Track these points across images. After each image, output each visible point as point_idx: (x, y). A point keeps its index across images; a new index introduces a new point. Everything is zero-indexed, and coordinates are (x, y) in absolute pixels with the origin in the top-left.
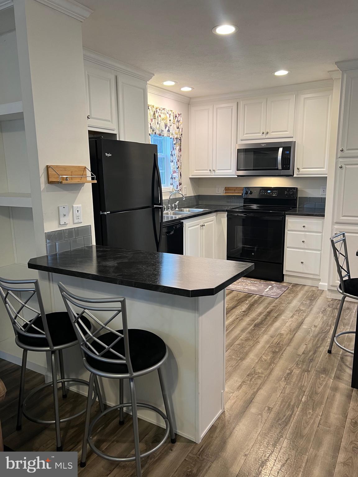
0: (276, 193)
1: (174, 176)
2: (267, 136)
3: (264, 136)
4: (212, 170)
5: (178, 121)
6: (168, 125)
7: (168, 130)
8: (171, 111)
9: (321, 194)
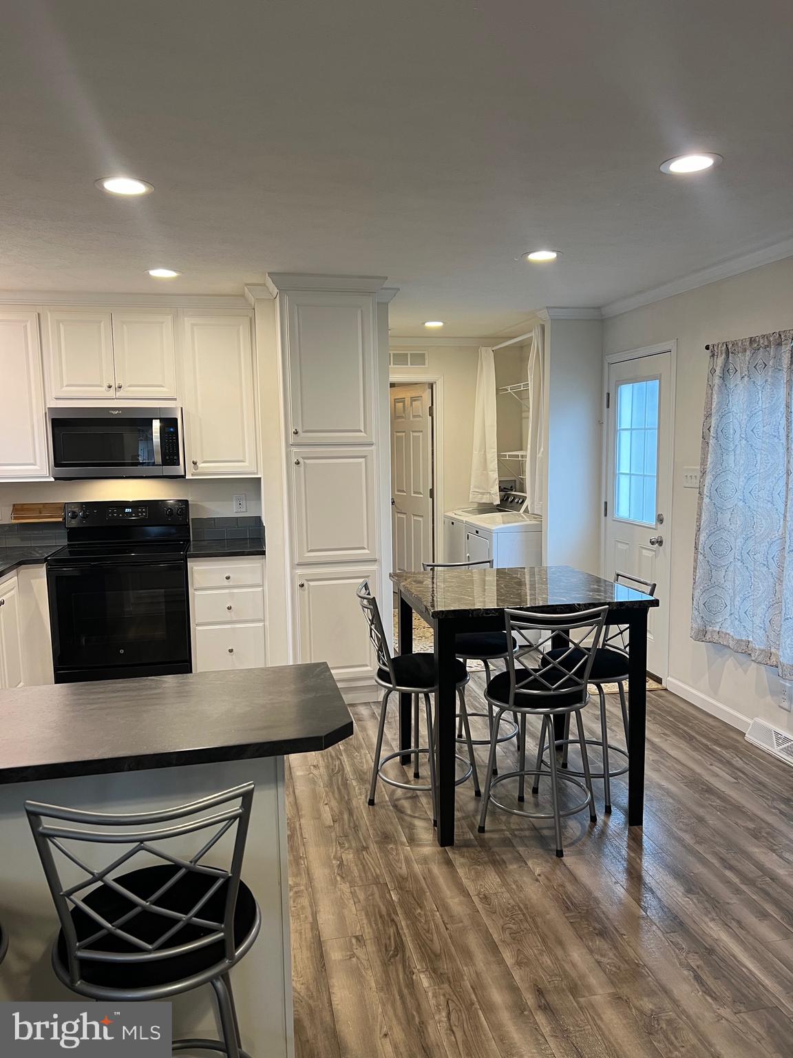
0: (144, 512)
2: (119, 394)
3: (112, 393)
9: (235, 511)
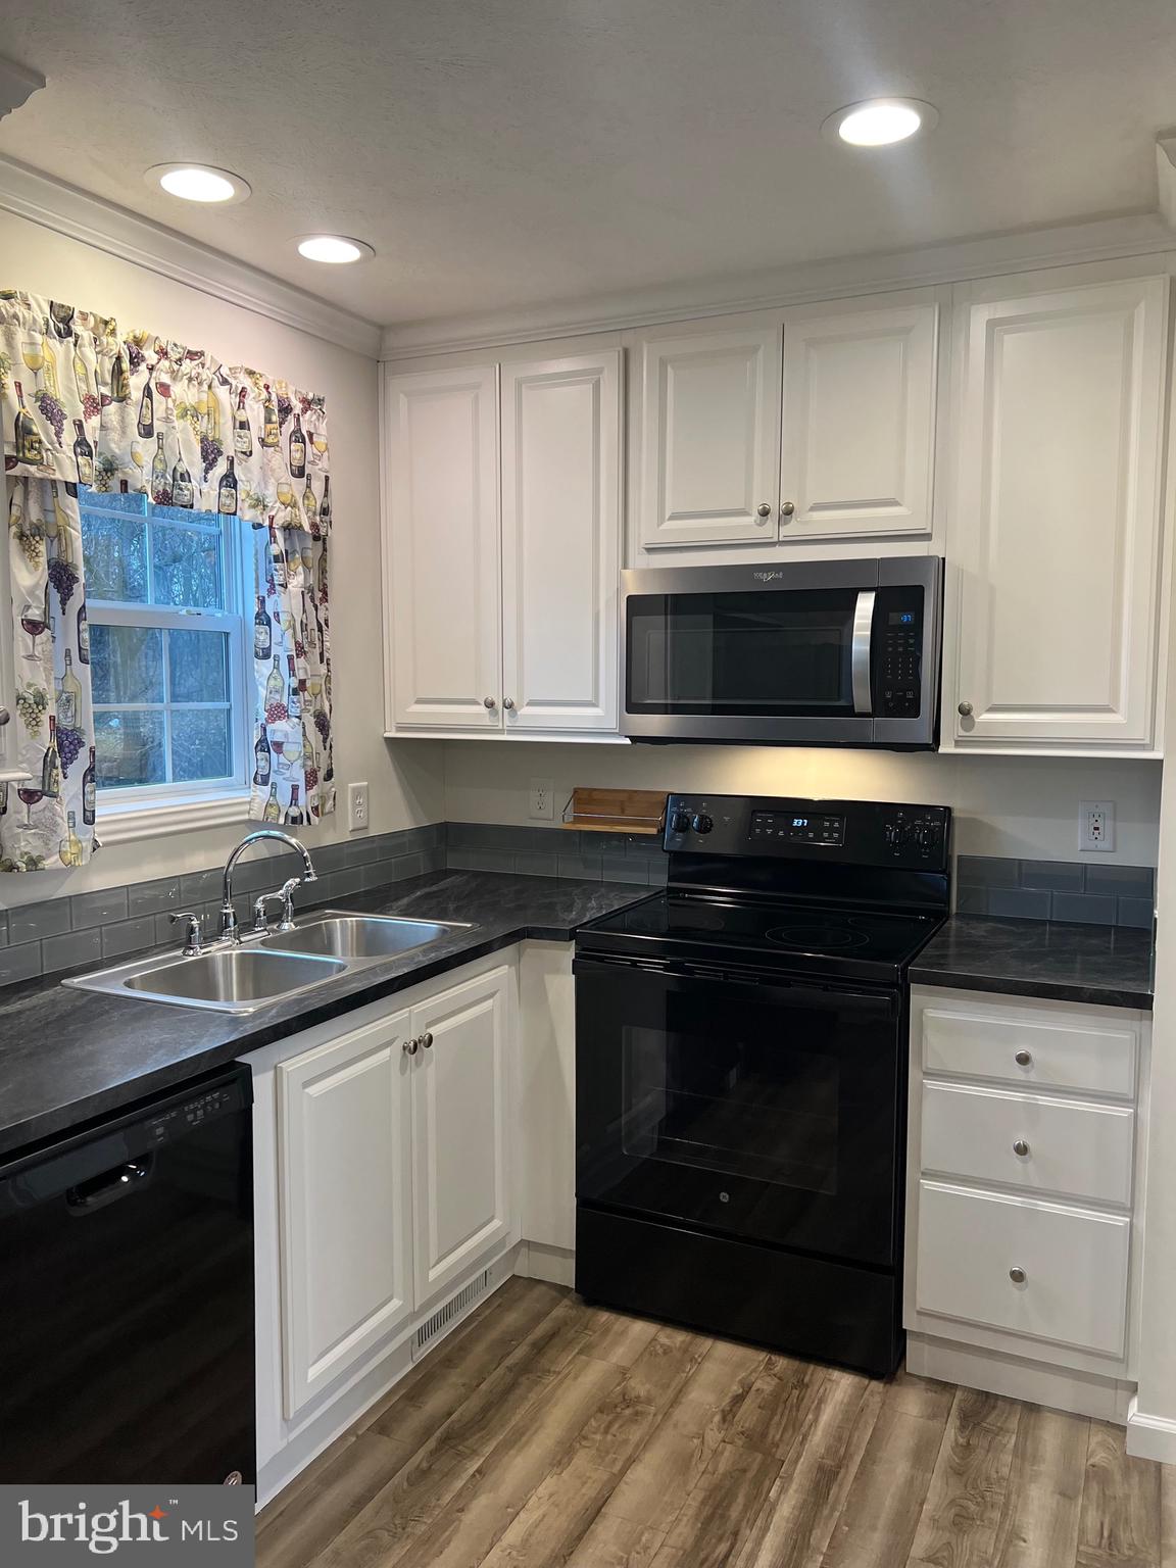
0: (836, 830)
1: (274, 731)
2: (789, 530)
3: (769, 530)
4: (499, 705)
5: (298, 436)
6: (229, 447)
7: (226, 476)
8: (251, 373)
9: (1080, 847)
